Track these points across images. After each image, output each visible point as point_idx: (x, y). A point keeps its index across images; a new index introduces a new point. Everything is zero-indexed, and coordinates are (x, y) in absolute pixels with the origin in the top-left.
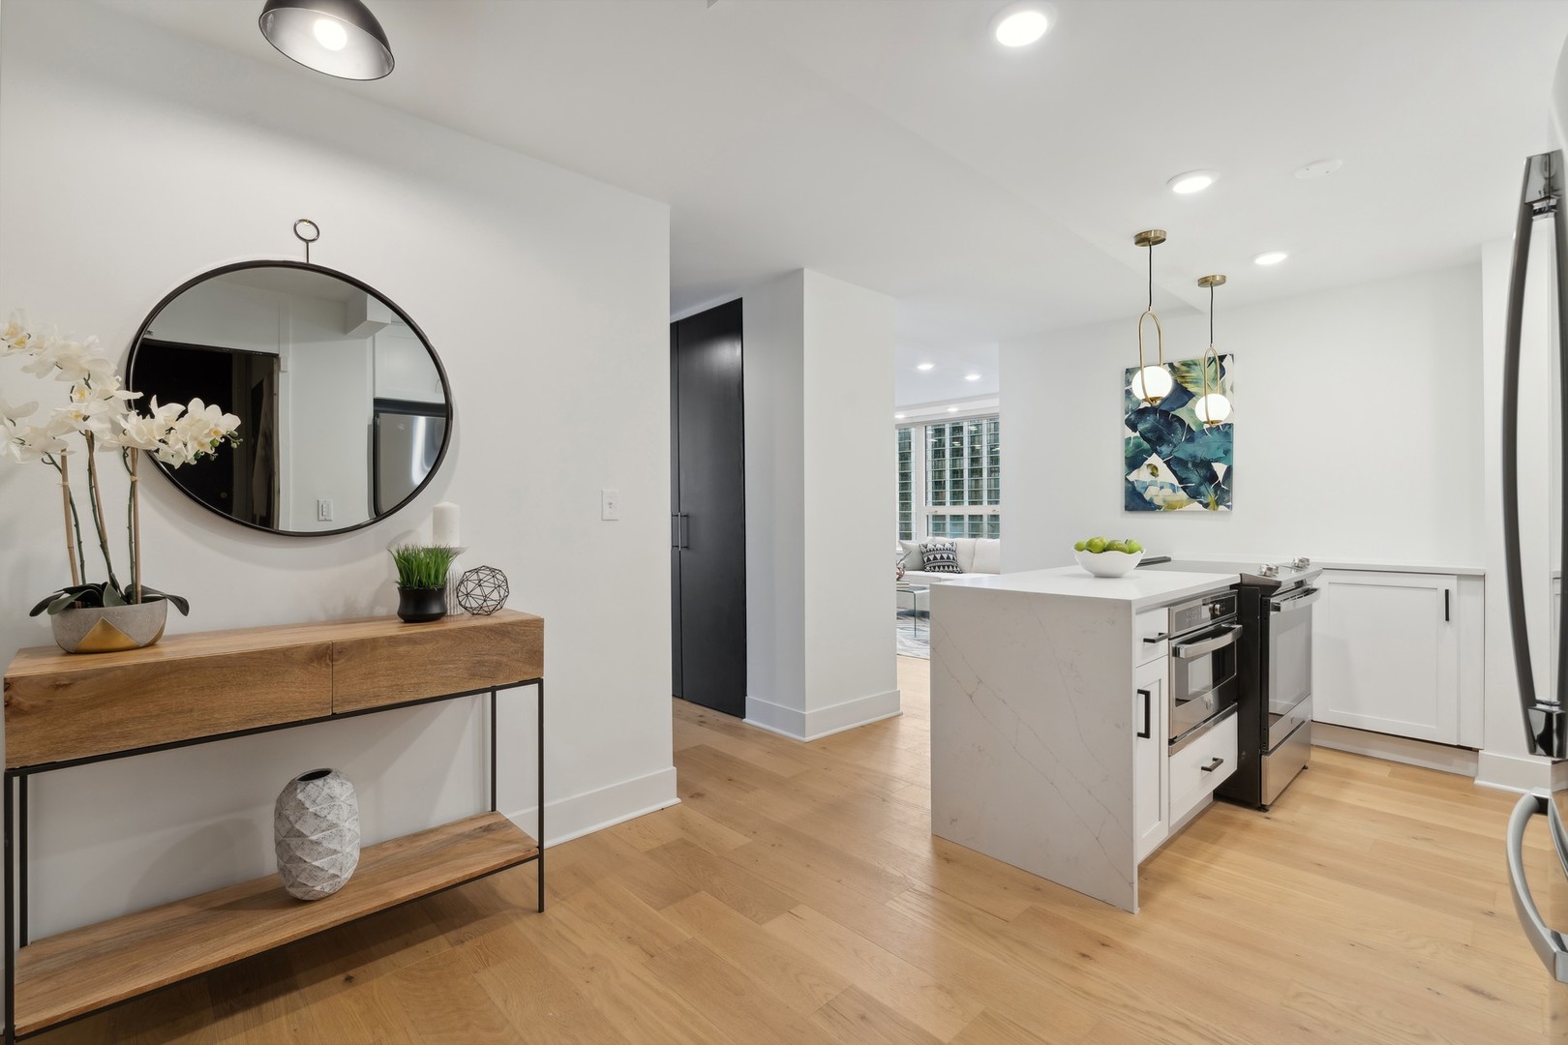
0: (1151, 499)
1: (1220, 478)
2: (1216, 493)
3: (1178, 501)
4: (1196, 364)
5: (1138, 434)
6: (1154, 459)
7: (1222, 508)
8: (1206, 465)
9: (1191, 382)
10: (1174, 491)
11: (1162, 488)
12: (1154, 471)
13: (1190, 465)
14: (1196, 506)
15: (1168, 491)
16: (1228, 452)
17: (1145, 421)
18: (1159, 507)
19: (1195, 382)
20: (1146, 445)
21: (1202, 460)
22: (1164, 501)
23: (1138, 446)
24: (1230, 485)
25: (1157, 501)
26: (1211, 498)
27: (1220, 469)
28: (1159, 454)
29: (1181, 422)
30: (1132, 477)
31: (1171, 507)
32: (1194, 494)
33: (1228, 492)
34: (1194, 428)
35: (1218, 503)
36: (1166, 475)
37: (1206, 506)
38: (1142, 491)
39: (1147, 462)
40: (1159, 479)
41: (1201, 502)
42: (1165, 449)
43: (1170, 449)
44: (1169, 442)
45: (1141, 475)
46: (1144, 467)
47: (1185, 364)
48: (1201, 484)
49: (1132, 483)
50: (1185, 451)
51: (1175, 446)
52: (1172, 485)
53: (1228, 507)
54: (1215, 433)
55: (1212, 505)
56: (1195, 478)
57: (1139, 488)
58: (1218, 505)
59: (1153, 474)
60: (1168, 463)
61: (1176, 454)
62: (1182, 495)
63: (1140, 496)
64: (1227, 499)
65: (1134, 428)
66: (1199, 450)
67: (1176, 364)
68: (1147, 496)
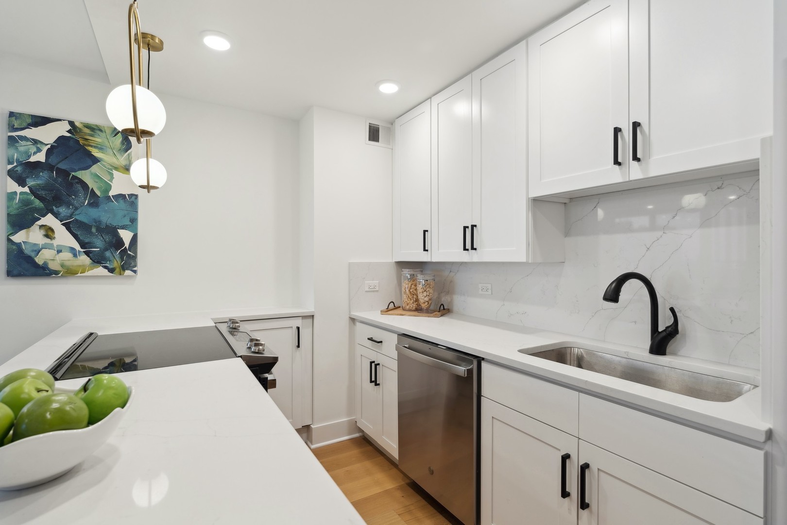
0: (45, 263)
1: (127, 245)
2: (122, 260)
3: (80, 266)
4: (101, 130)
5: (26, 189)
6: (49, 220)
7: (128, 272)
8: (112, 231)
9: (95, 147)
10: (75, 255)
11: (59, 251)
12: (49, 232)
13: (94, 230)
14: (100, 271)
15: (66, 256)
16: (134, 220)
17: (37, 177)
18: (56, 273)
19: (101, 148)
20: (37, 203)
21: (107, 226)
22: (62, 266)
23: (25, 203)
24: (135, 252)
25: (53, 266)
26: (116, 263)
27: (126, 236)
28: (56, 215)
29: (85, 185)
30: (19, 237)
31: (70, 272)
32: (98, 260)
33: (134, 258)
34: (98, 193)
35: (124, 268)
36: (64, 237)
37: (112, 271)
38: (33, 254)
39: (39, 223)
40: (55, 243)
41: (105, 267)
42: (63, 210)
43: (70, 211)
44: (68, 204)
45: (31, 236)
46: (35, 227)
47: (87, 126)
48: (106, 249)
49: (18, 245)
50: (86, 215)
51: (76, 209)
52: (72, 250)
53: (135, 272)
54: (121, 201)
55: (118, 270)
56: (99, 243)
57: (27, 251)
58: (124, 270)
59: (47, 236)
60: (67, 226)
61: (78, 217)
62: (85, 259)
63: (30, 260)
64: (133, 264)
65: (21, 182)
66: (104, 215)
67: (77, 124)
68: (39, 260)
